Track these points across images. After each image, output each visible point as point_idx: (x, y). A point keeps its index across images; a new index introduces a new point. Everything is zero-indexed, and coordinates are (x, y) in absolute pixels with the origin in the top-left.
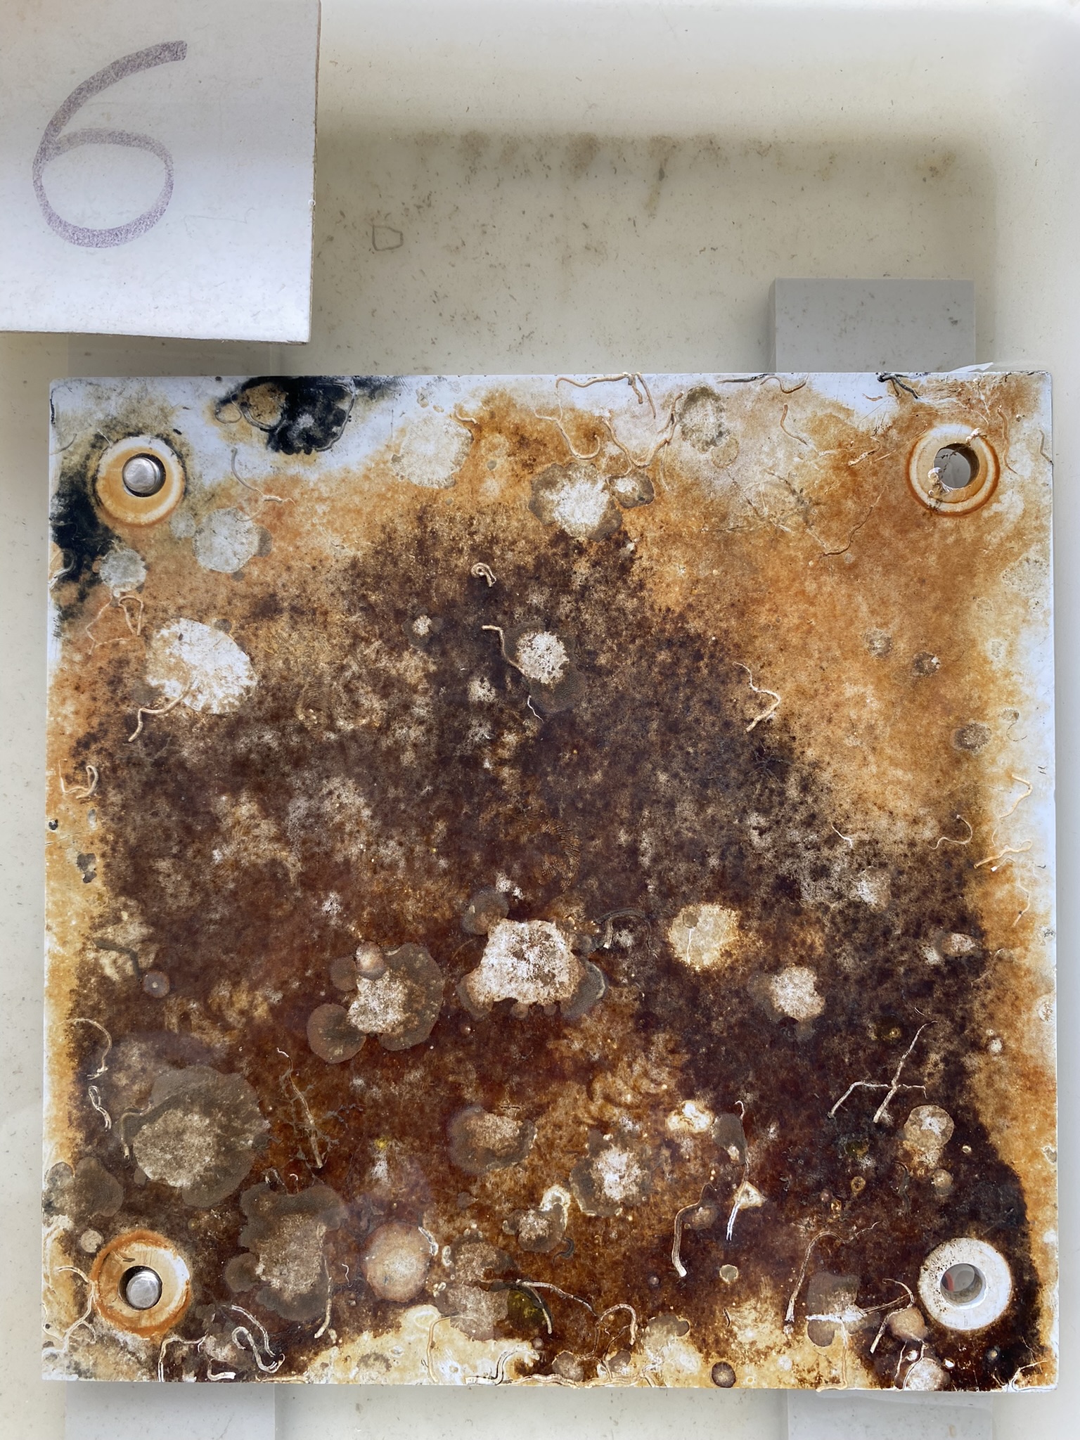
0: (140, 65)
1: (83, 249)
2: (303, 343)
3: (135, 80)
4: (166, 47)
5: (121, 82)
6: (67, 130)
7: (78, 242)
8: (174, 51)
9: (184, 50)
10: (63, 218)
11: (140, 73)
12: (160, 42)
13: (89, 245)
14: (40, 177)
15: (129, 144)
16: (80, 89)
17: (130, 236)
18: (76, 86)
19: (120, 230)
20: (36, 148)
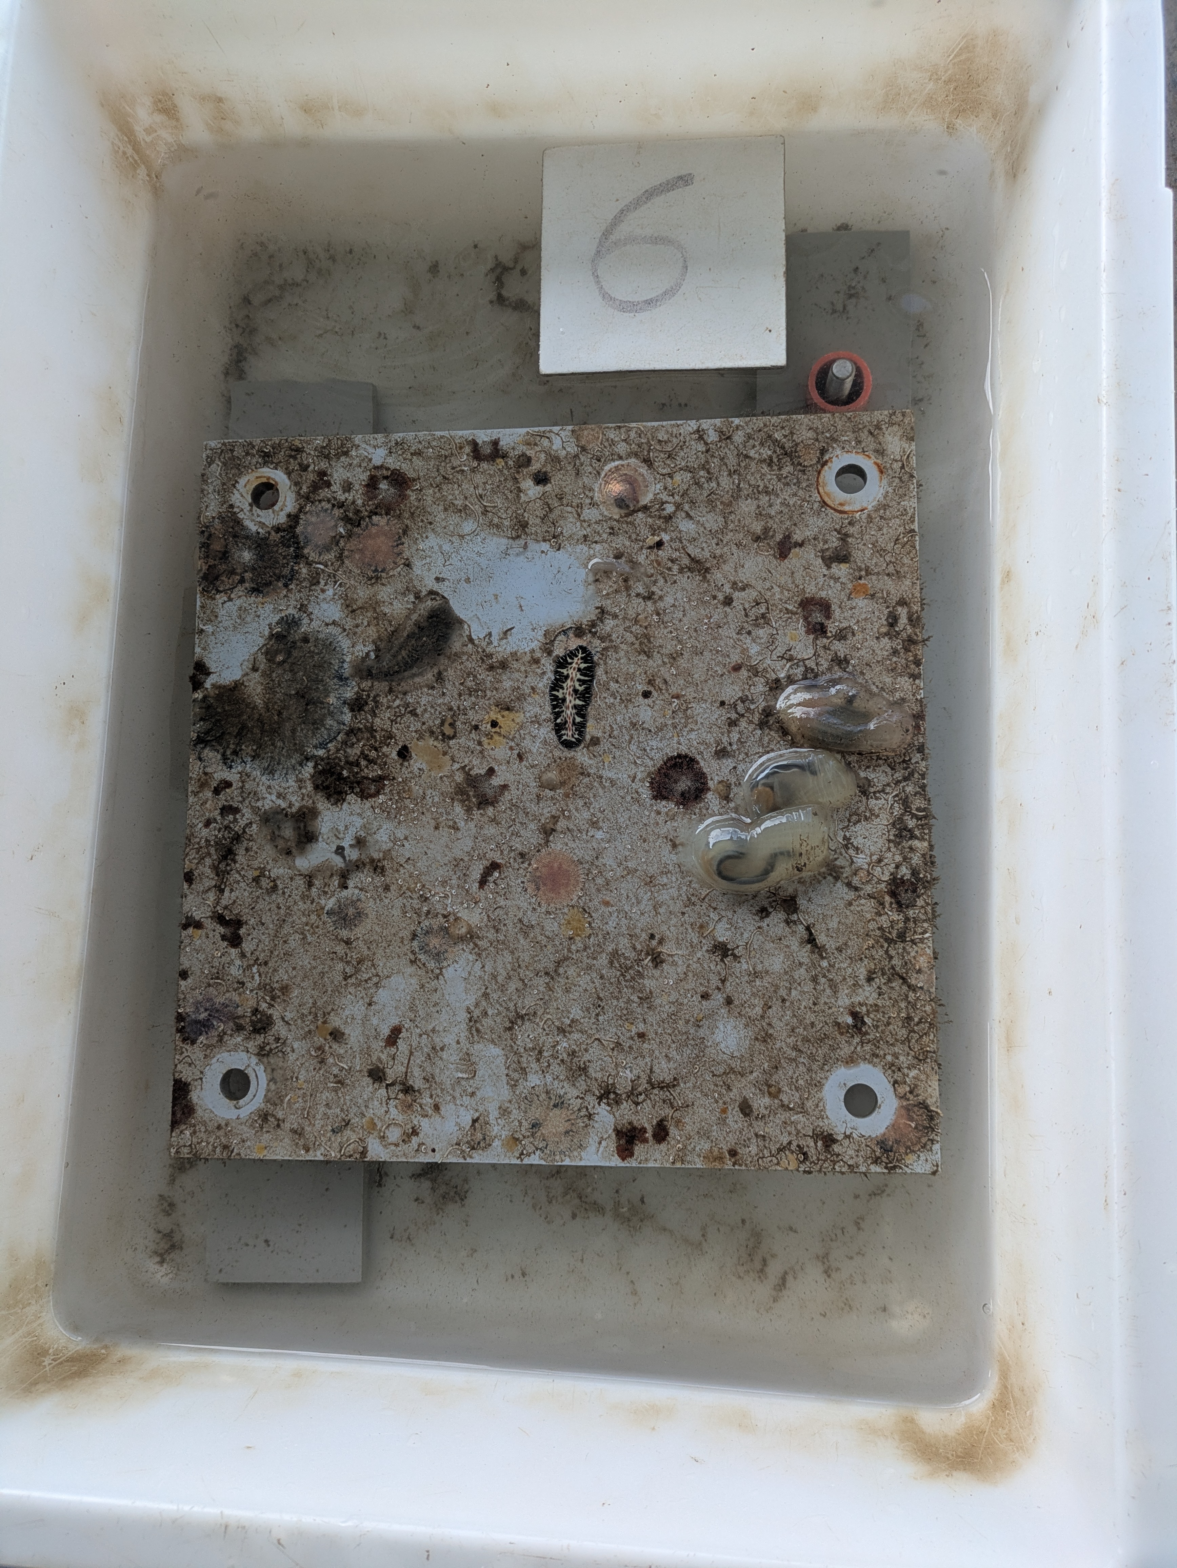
0: (662, 191)
1: (627, 314)
2: (781, 368)
3: (659, 200)
4: (681, 178)
5: (649, 204)
6: (613, 238)
7: (623, 310)
8: (685, 180)
9: (692, 179)
10: (613, 296)
11: (663, 196)
12: (676, 175)
13: (630, 312)
14: (596, 270)
15: (656, 244)
16: (622, 211)
17: (658, 303)
18: (620, 208)
19: (651, 300)
20: (593, 252)
